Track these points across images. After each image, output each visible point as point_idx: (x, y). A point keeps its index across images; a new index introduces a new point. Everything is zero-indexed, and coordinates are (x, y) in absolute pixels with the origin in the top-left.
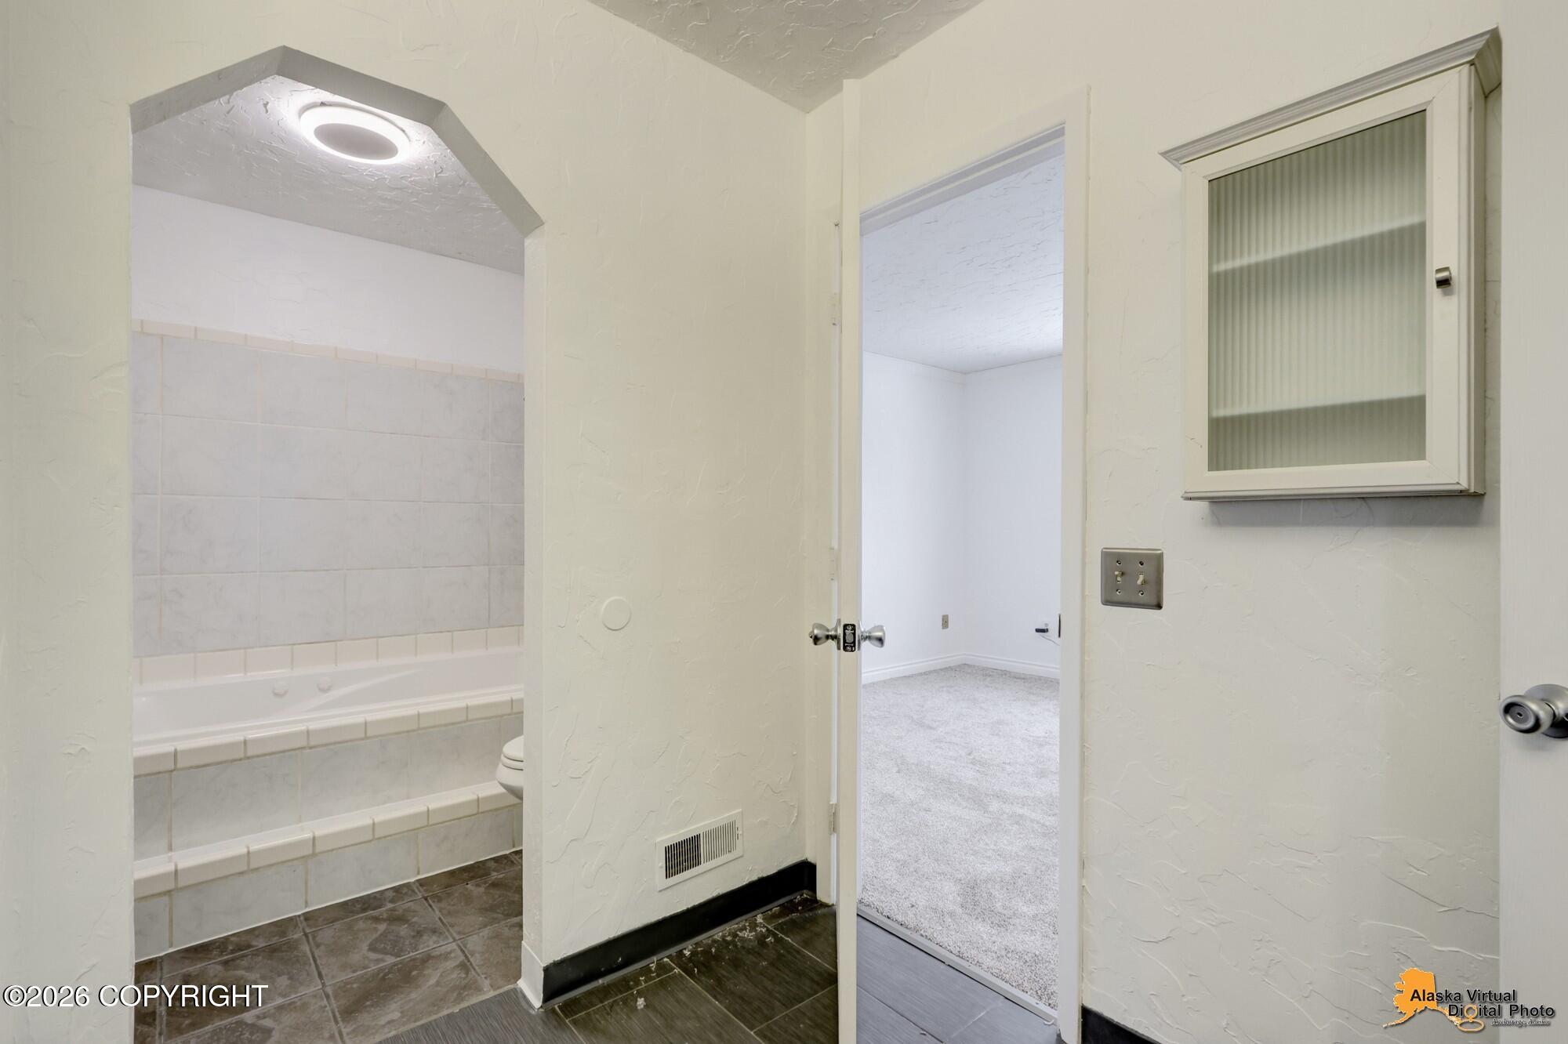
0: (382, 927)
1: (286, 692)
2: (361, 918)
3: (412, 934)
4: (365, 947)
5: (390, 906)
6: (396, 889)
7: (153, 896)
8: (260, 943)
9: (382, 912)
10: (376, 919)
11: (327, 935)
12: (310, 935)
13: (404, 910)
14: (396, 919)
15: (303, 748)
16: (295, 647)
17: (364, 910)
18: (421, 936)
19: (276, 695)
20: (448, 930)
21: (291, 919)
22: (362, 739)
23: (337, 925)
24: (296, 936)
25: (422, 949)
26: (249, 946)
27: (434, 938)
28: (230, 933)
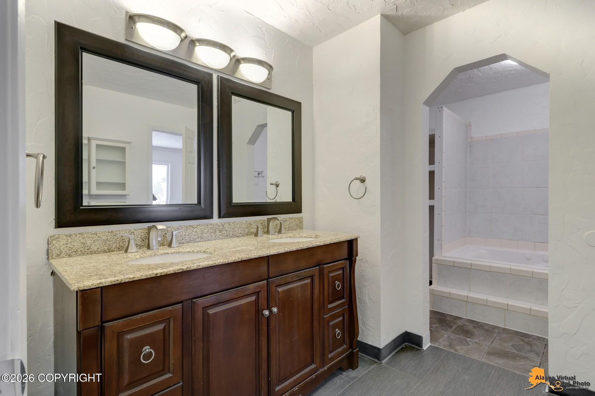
0: (522, 343)
1: (531, 259)
2: (518, 338)
3: (529, 350)
4: (511, 344)
5: (531, 340)
6: (538, 337)
7: (462, 300)
8: (486, 327)
9: (527, 340)
10: (523, 340)
11: (504, 335)
12: (500, 333)
13: (534, 343)
14: (528, 343)
15: (509, 274)
16: (536, 243)
17: (522, 336)
18: (531, 352)
19: (527, 259)
20: (542, 356)
21: (499, 327)
22: (531, 277)
23: (509, 335)
24: (496, 331)
25: (527, 355)
26: (483, 327)
27: (535, 355)
28: (482, 322)
